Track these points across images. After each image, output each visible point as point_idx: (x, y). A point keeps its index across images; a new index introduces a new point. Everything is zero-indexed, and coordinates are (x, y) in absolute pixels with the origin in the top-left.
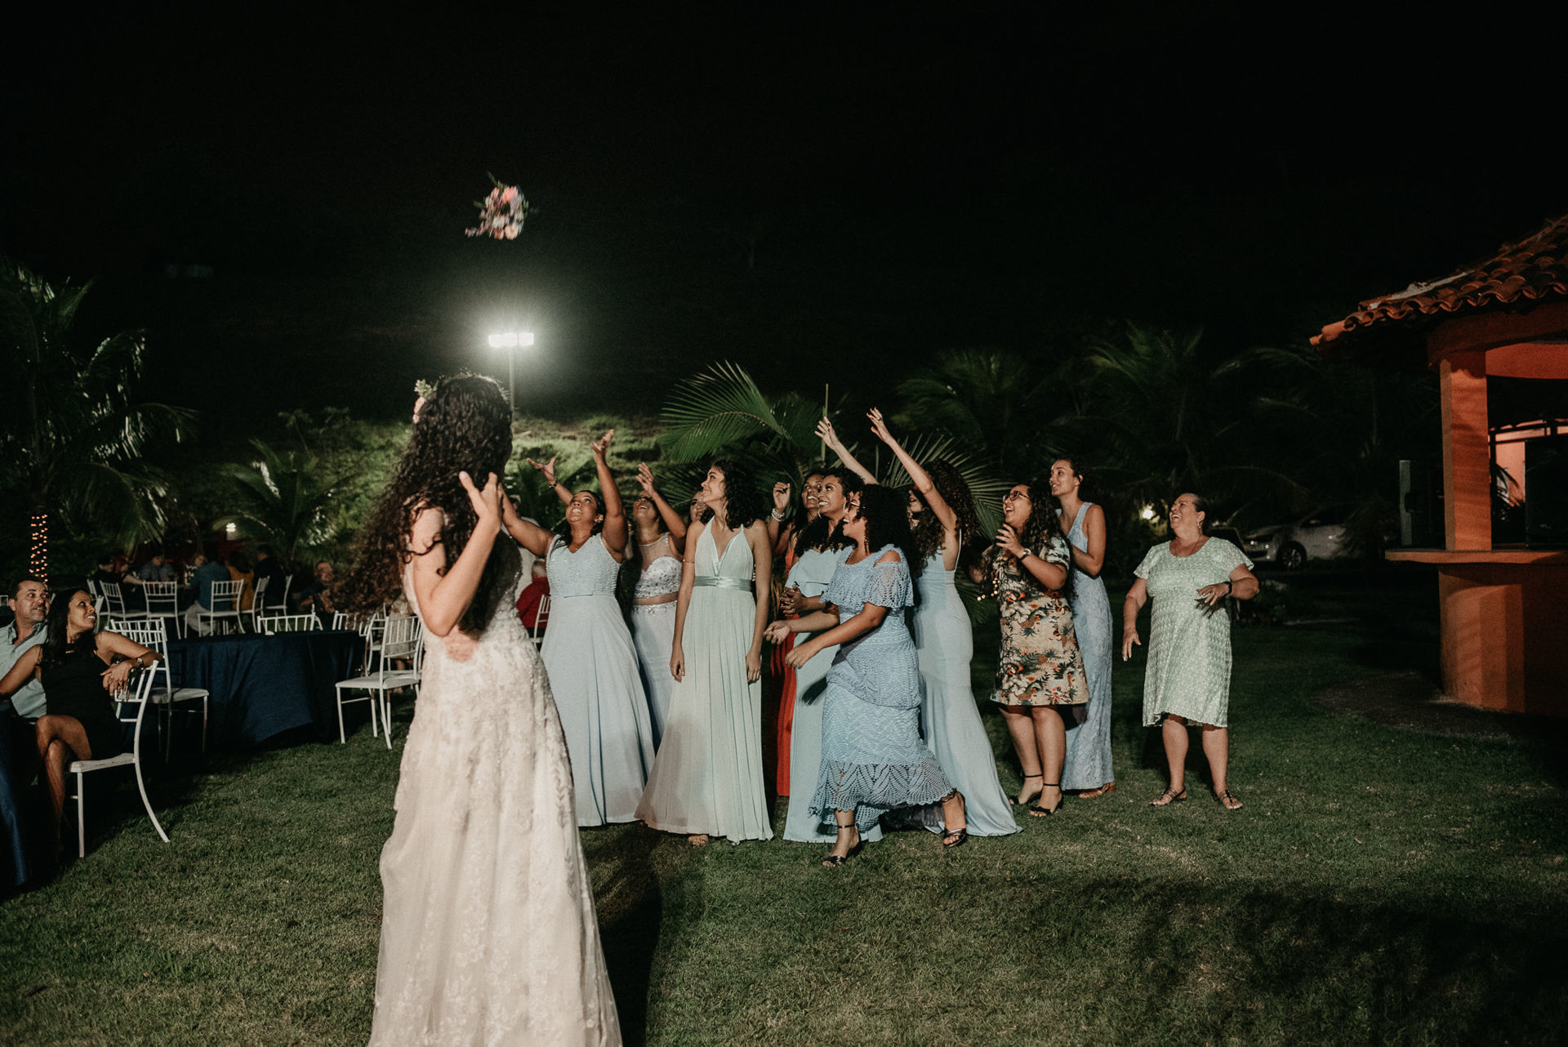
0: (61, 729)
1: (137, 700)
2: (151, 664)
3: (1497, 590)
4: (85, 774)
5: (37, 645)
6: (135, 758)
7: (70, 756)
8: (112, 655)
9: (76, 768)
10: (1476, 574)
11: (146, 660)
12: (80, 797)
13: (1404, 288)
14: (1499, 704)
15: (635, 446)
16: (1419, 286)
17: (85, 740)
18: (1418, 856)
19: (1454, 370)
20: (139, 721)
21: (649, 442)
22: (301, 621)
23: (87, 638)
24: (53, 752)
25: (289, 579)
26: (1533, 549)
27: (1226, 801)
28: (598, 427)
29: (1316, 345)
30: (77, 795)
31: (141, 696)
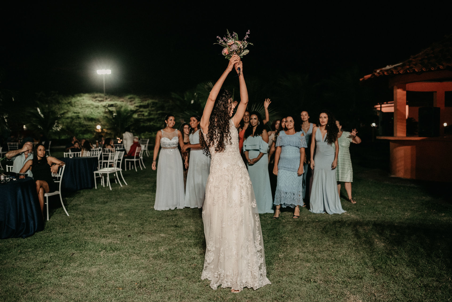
0: (42, 184)
1: (59, 176)
2: (63, 165)
3: (409, 147)
4: (49, 197)
5: (30, 160)
6: (60, 193)
7: (44, 192)
8: (51, 163)
9: (46, 195)
10: (402, 143)
11: (62, 165)
12: (47, 203)
13: (385, 66)
14: (408, 177)
15: (142, 104)
16: (389, 66)
17: (48, 187)
18: (408, 214)
19: (398, 88)
20: (60, 182)
21: (145, 103)
22: (77, 154)
23: (44, 159)
24: (41, 191)
25: (50, 142)
26: (420, 136)
27: (352, 201)
28: (130, 98)
29: (361, 81)
30: (46, 202)
31: (61, 175)
